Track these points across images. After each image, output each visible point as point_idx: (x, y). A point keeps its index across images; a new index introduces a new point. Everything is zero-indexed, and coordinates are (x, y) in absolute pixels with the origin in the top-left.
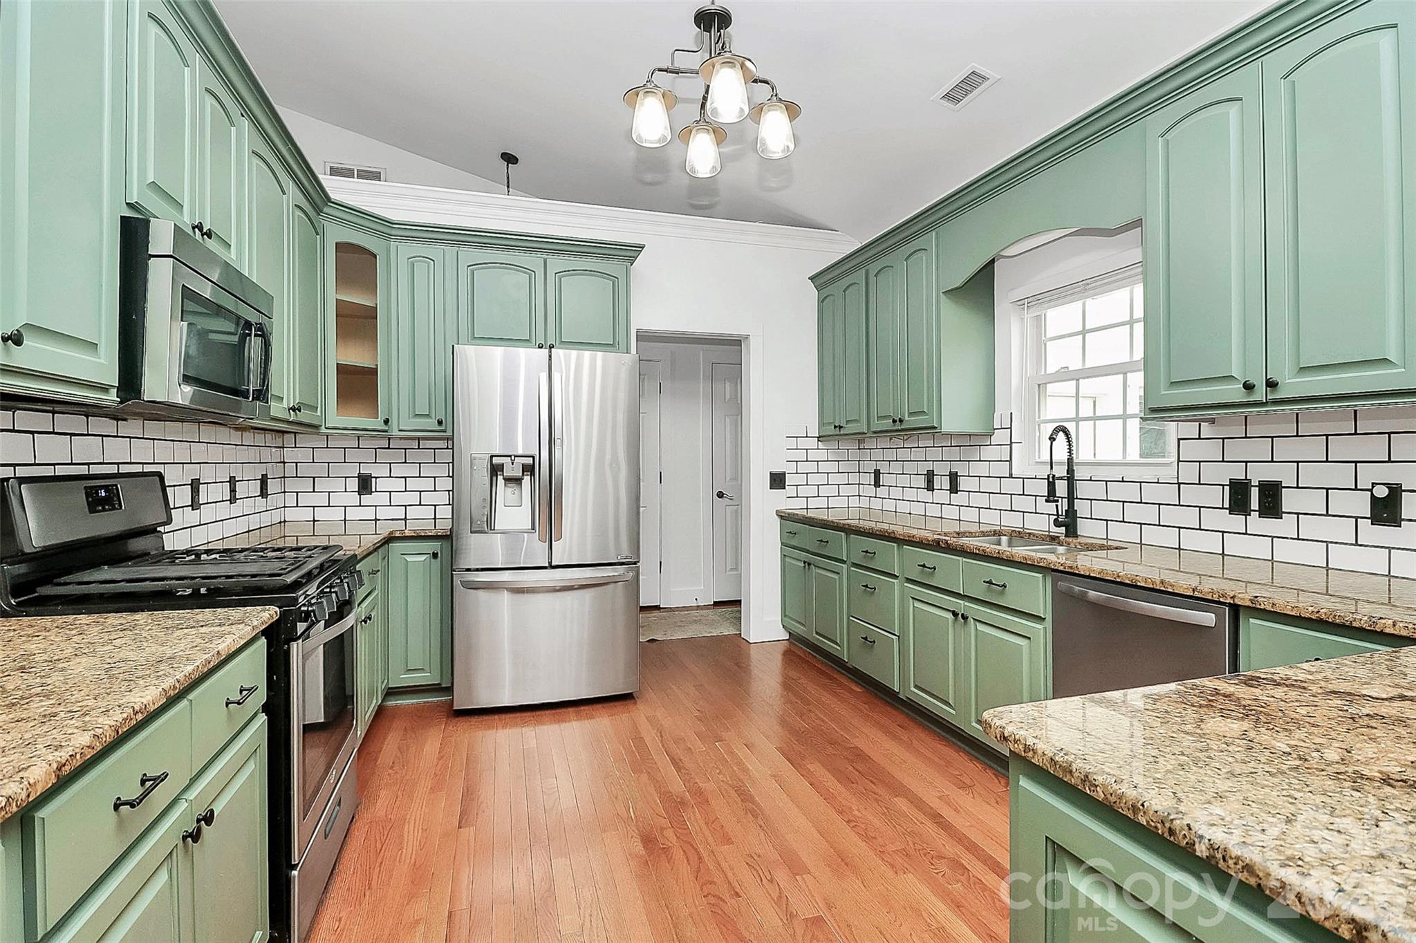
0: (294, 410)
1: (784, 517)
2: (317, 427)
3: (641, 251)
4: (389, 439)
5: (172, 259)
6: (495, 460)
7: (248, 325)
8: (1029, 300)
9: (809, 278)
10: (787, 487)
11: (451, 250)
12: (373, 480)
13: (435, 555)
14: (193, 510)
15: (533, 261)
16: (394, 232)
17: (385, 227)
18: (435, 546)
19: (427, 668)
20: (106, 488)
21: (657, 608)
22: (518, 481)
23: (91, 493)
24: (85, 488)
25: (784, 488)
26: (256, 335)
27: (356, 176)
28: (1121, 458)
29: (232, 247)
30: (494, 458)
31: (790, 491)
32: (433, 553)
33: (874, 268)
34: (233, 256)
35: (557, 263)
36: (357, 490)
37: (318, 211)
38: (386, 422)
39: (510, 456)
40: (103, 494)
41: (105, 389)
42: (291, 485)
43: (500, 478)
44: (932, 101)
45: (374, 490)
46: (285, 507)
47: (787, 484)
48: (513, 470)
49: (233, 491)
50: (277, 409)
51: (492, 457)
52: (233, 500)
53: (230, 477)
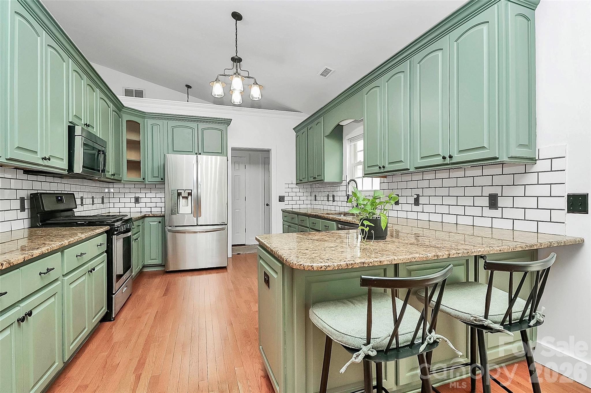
0: (113, 175)
1: (284, 211)
2: (120, 181)
3: (231, 121)
4: (145, 185)
5: (81, 136)
6: (179, 191)
7: (99, 151)
8: (351, 139)
9: (293, 129)
10: (285, 201)
11: (165, 122)
12: (140, 199)
13: (160, 222)
14: (81, 206)
15: (194, 125)
16: (146, 116)
17: (143, 115)
18: (160, 219)
19: (157, 259)
20: (60, 197)
21: (244, 245)
22: (187, 198)
23: (57, 197)
24: (56, 196)
25: (284, 202)
26: (102, 154)
27: (134, 96)
28: (371, 189)
29: (94, 128)
30: (178, 191)
31: (286, 202)
32: (159, 221)
33: (309, 127)
34: (95, 130)
35: (202, 126)
36: (134, 202)
37: (120, 110)
38: (144, 179)
39: (184, 190)
40: (60, 198)
41: (64, 170)
42: (112, 200)
43: (181, 197)
44: (318, 76)
45: (140, 202)
46: (110, 208)
47: (285, 200)
48: (184, 194)
49: (93, 201)
50: (108, 175)
51: (178, 190)
52: (93, 204)
53: (92, 197)
